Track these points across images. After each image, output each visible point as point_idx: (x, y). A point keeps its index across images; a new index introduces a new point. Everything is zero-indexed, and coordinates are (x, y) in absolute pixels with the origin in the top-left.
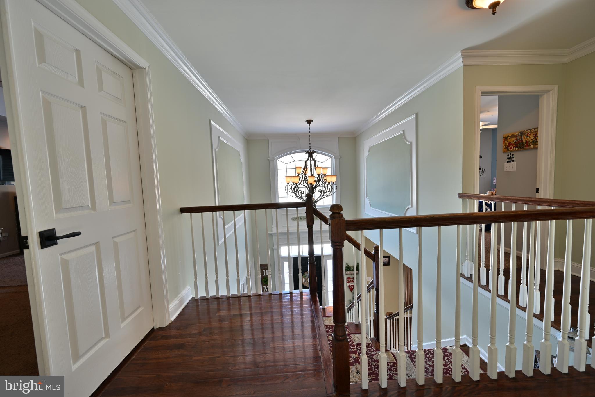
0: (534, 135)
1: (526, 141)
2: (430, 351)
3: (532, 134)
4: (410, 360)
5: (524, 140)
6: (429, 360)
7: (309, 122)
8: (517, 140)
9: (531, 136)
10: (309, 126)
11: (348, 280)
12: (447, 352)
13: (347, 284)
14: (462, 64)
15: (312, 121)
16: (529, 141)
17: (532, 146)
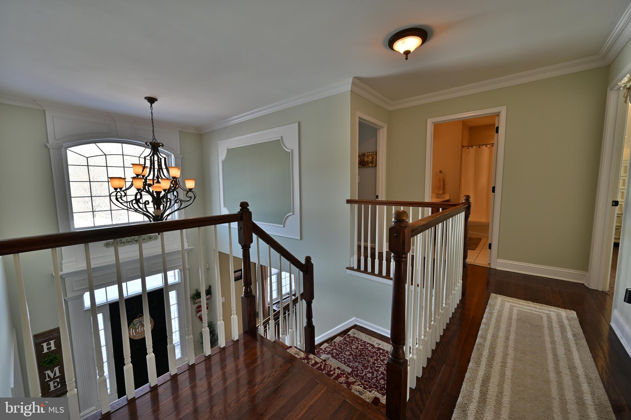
0: (371, 157)
1: (367, 161)
2: (341, 343)
3: (370, 156)
4: (334, 359)
5: (365, 160)
6: (346, 351)
7: (152, 100)
8: (361, 159)
9: (369, 157)
10: (151, 106)
11: (198, 309)
12: (351, 337)
13: (197, 314)
14: (350, 89)
15: (156, 100)
16: (369, 161)
17: (370, 165)
